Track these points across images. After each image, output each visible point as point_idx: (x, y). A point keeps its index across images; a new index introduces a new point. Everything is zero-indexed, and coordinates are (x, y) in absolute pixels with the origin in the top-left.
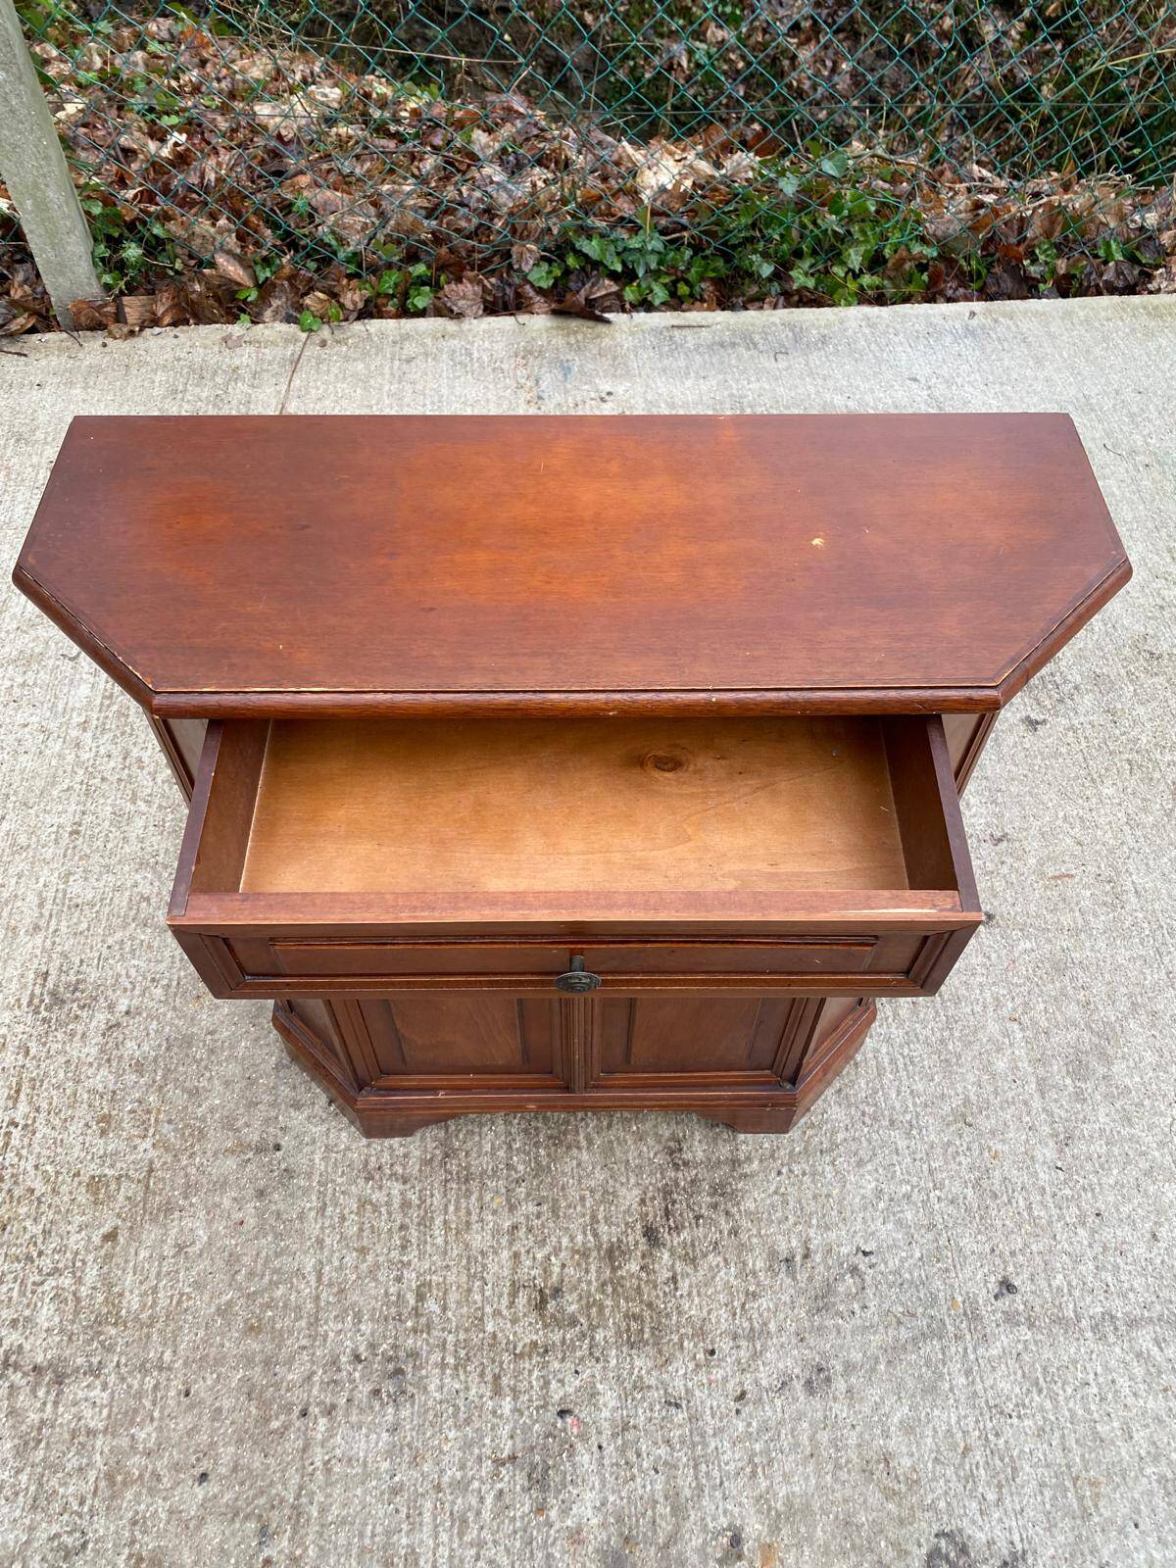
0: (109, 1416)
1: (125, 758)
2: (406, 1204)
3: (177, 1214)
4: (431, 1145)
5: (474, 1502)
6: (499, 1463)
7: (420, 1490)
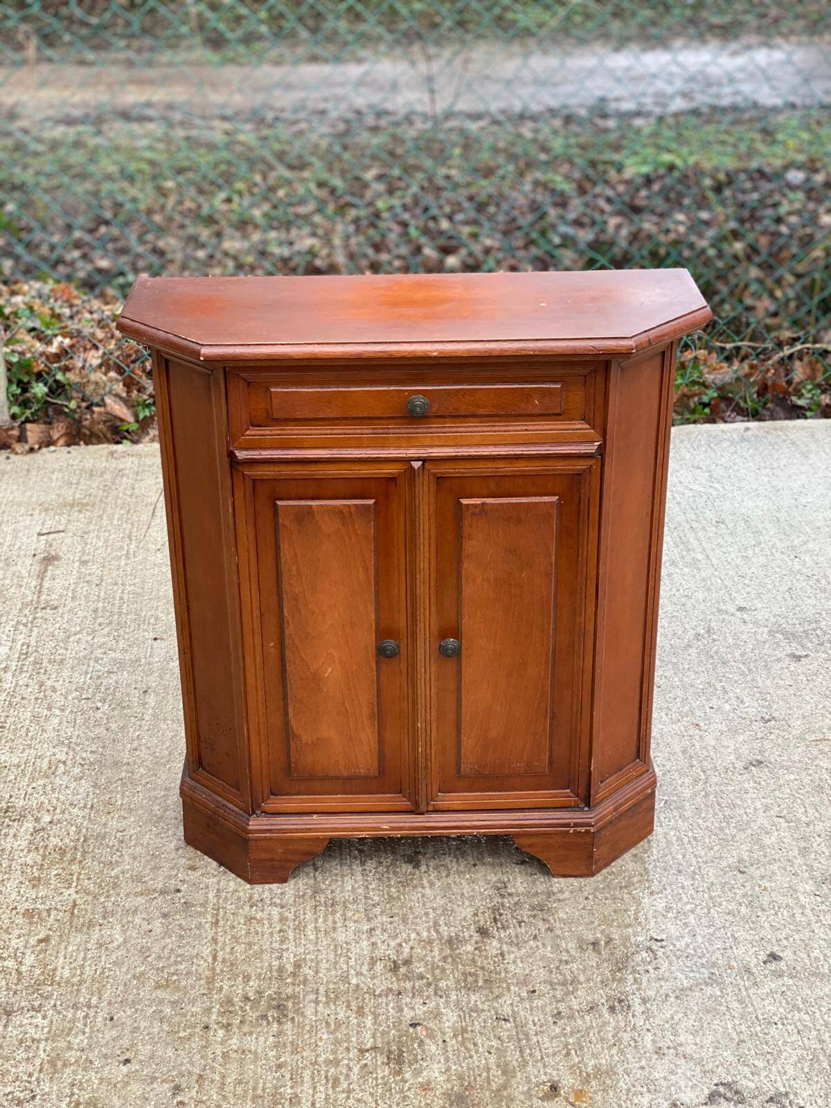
0: (49, 1032)
1: (41, 686)
2: (283, 919)
3: (98, 928)
4: (302, 888)
5: (344, 1071)
6: (362, 1051)
7: (301, 1065)
